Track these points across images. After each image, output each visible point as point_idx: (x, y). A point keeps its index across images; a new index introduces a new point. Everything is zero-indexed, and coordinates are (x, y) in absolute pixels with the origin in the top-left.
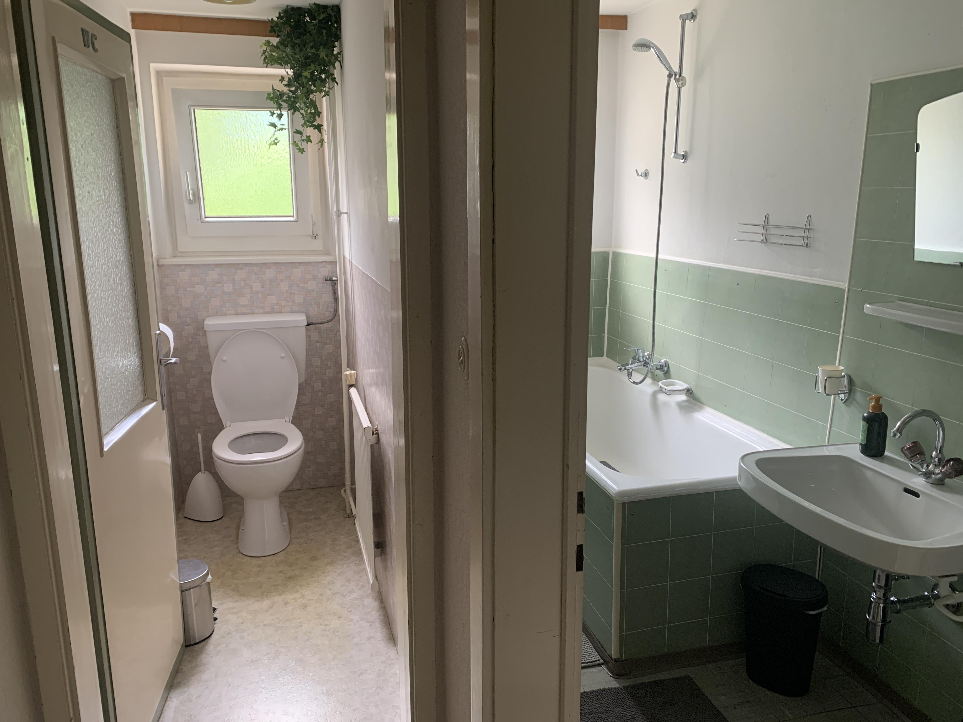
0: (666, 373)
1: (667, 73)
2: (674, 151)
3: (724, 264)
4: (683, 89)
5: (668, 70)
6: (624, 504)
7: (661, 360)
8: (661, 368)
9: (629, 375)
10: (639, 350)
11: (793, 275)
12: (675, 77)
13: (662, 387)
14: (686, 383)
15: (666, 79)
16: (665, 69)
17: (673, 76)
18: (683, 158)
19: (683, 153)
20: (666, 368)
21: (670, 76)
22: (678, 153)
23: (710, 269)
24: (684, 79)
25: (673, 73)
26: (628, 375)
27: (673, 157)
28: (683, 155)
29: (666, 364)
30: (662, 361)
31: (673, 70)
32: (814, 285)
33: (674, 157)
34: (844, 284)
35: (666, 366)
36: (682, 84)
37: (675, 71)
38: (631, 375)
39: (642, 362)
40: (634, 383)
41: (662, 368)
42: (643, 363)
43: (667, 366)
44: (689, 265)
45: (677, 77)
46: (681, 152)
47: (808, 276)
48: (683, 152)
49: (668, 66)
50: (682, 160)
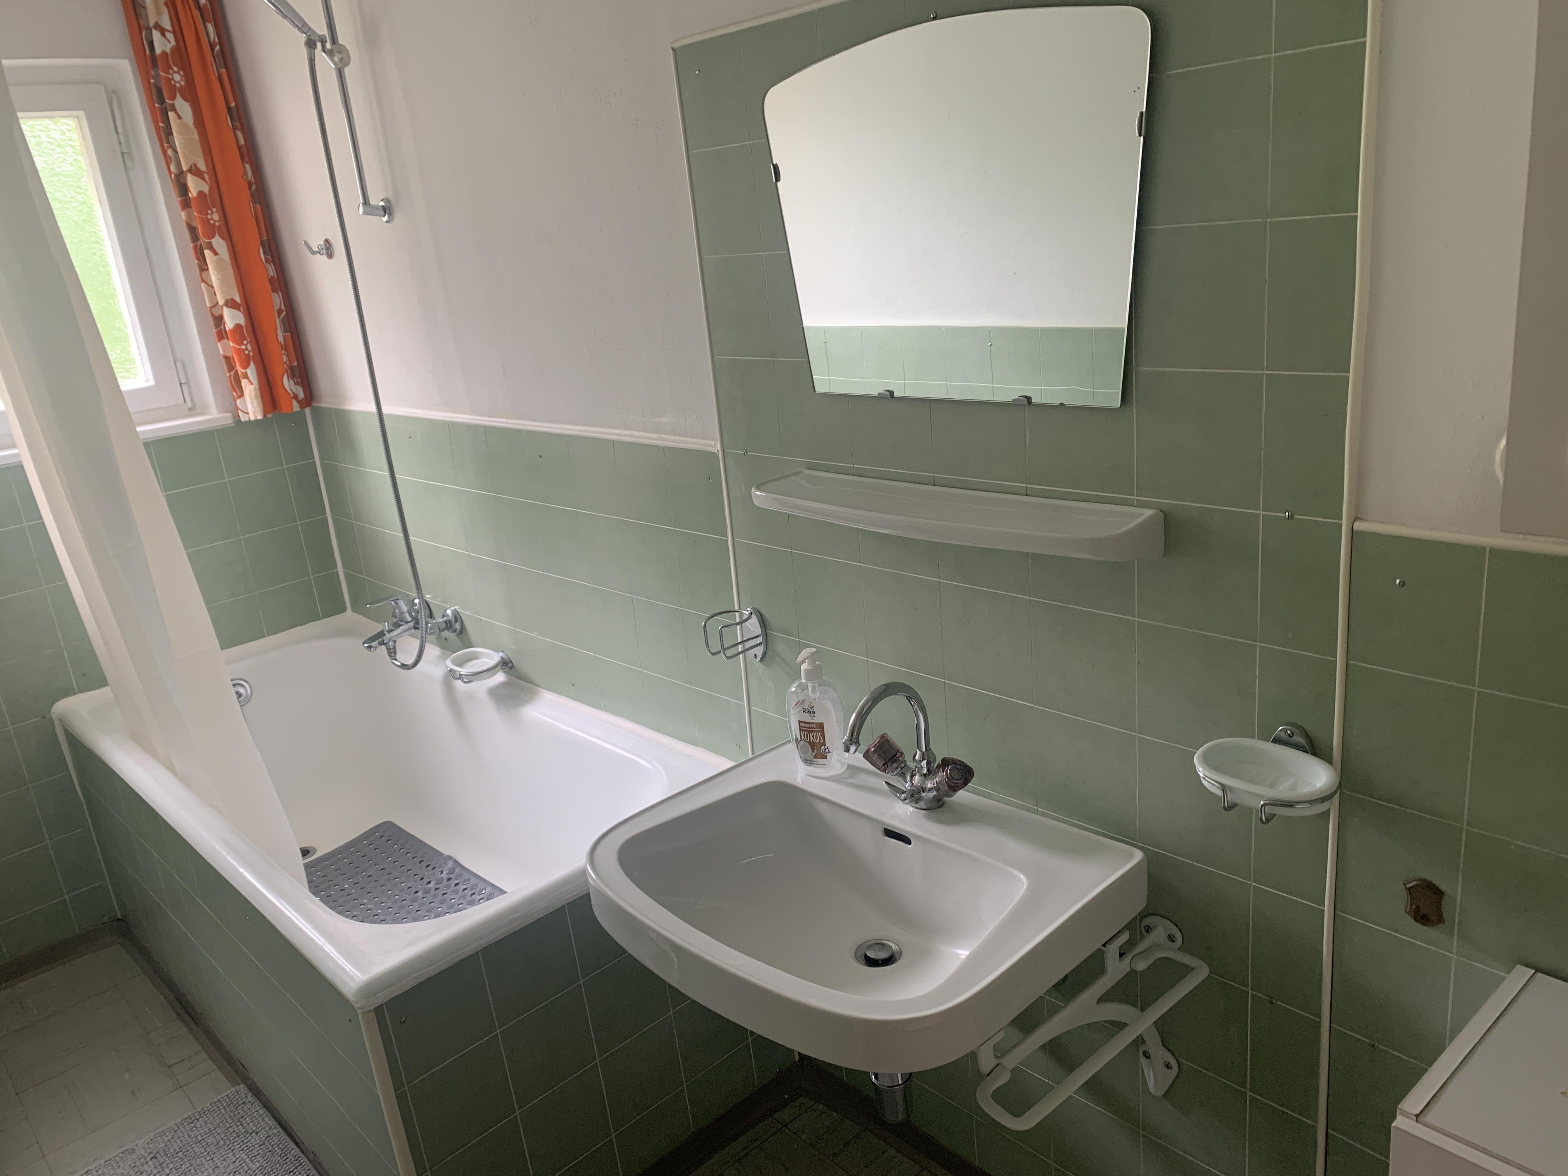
0: (461, 632)
1: (303, 38)
2: (361, 201)
3: (507, 418)
4: (347, 71)
5: (304, 33)
6: (378, 1010)
7: (445, 611)
8: (449, 625)
9: (391, 652)
10: (398, 601)
11: (628, 432)
12: (323, 46)
13: (454, 670)
14: (497, 651)
15: (304, 51)
16: (296, 31)
17: (319, 45)
18: (385, 211)
19: (382, 203)
20: (457, 624)
21: (310, 44)
22: (371, 203)
23: (487, 430)
24: (342, 50)
25: (317, 38)
26: (389, 654)
27: (363, 214)
28: (383, 207)
29: (457, 617)
30: (449, 612)
31: (314, 32)
32: (666, 449)
33: (365, 213)
34: (713, 443)
35: (456, 621)
36: (341, 60)
37: (320, 33)
38: (395, 652)
39: (408, 622)
40: (404, 666)
41: (451, 626)
42: (412, 624)
43: (459, 619)
44: (450, 426)
45: (328, 46)
46: (376, 200)
47: (653, 432)
48: (382, 200)
49: (303, 27)
50: (384, 217)
